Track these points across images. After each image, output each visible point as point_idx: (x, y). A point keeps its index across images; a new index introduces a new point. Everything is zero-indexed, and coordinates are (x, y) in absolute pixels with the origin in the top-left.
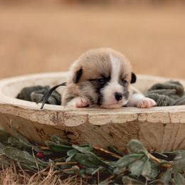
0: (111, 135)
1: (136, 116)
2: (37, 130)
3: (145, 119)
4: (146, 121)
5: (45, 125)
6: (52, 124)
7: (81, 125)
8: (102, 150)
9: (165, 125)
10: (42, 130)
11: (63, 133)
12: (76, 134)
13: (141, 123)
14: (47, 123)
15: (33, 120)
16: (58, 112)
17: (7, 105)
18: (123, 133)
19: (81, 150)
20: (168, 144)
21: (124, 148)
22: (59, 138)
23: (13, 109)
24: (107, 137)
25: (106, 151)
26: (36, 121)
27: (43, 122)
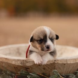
0: (44, 69)
1: (54, 61)
2: (15, 67)
3: (57, 62)
4: (58, 63)
6: (21, 65)
7: (32, 65)
8: (40, 74)
9: (65, 64)
10: (17, 67)
11: (25, 68)
12: (31, 69)
13: (56, 63)
14: (19, 65)
15: (13, 64)
16: (23, 60)
17: (2, 58)
18: (49, 68)
19: (33, 75)
20: (66, 72)
21: (49, 74)
22: (24, 71)
23: (5, 59)
25: (42, 75)
26: (14, 64)
27: (17, 64)
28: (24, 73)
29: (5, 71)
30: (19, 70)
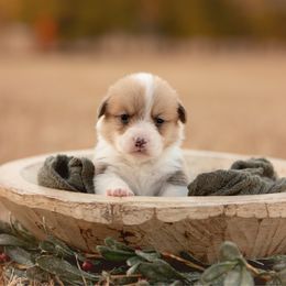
0: (186, 235)
1: (222, 209)
2: (81, 231)
4: (235, 216)
5: (94, 223)
6: (104, 221)
7: (145, 223)
8: (173, 256)
10: (89, 230)
11: (119, 234)
12: (138, 235)
14: (98, 221)
15: (77, 217)
16: (113, 206)
18: (203, 233)
21: (202, 254)
22: (115, 242)
24: (181, 239)
25: (179, 259)
26: (81, 217)
27: (91, 220)
28: (115, 249)
29: (46, 242)
30: (98, 241)
